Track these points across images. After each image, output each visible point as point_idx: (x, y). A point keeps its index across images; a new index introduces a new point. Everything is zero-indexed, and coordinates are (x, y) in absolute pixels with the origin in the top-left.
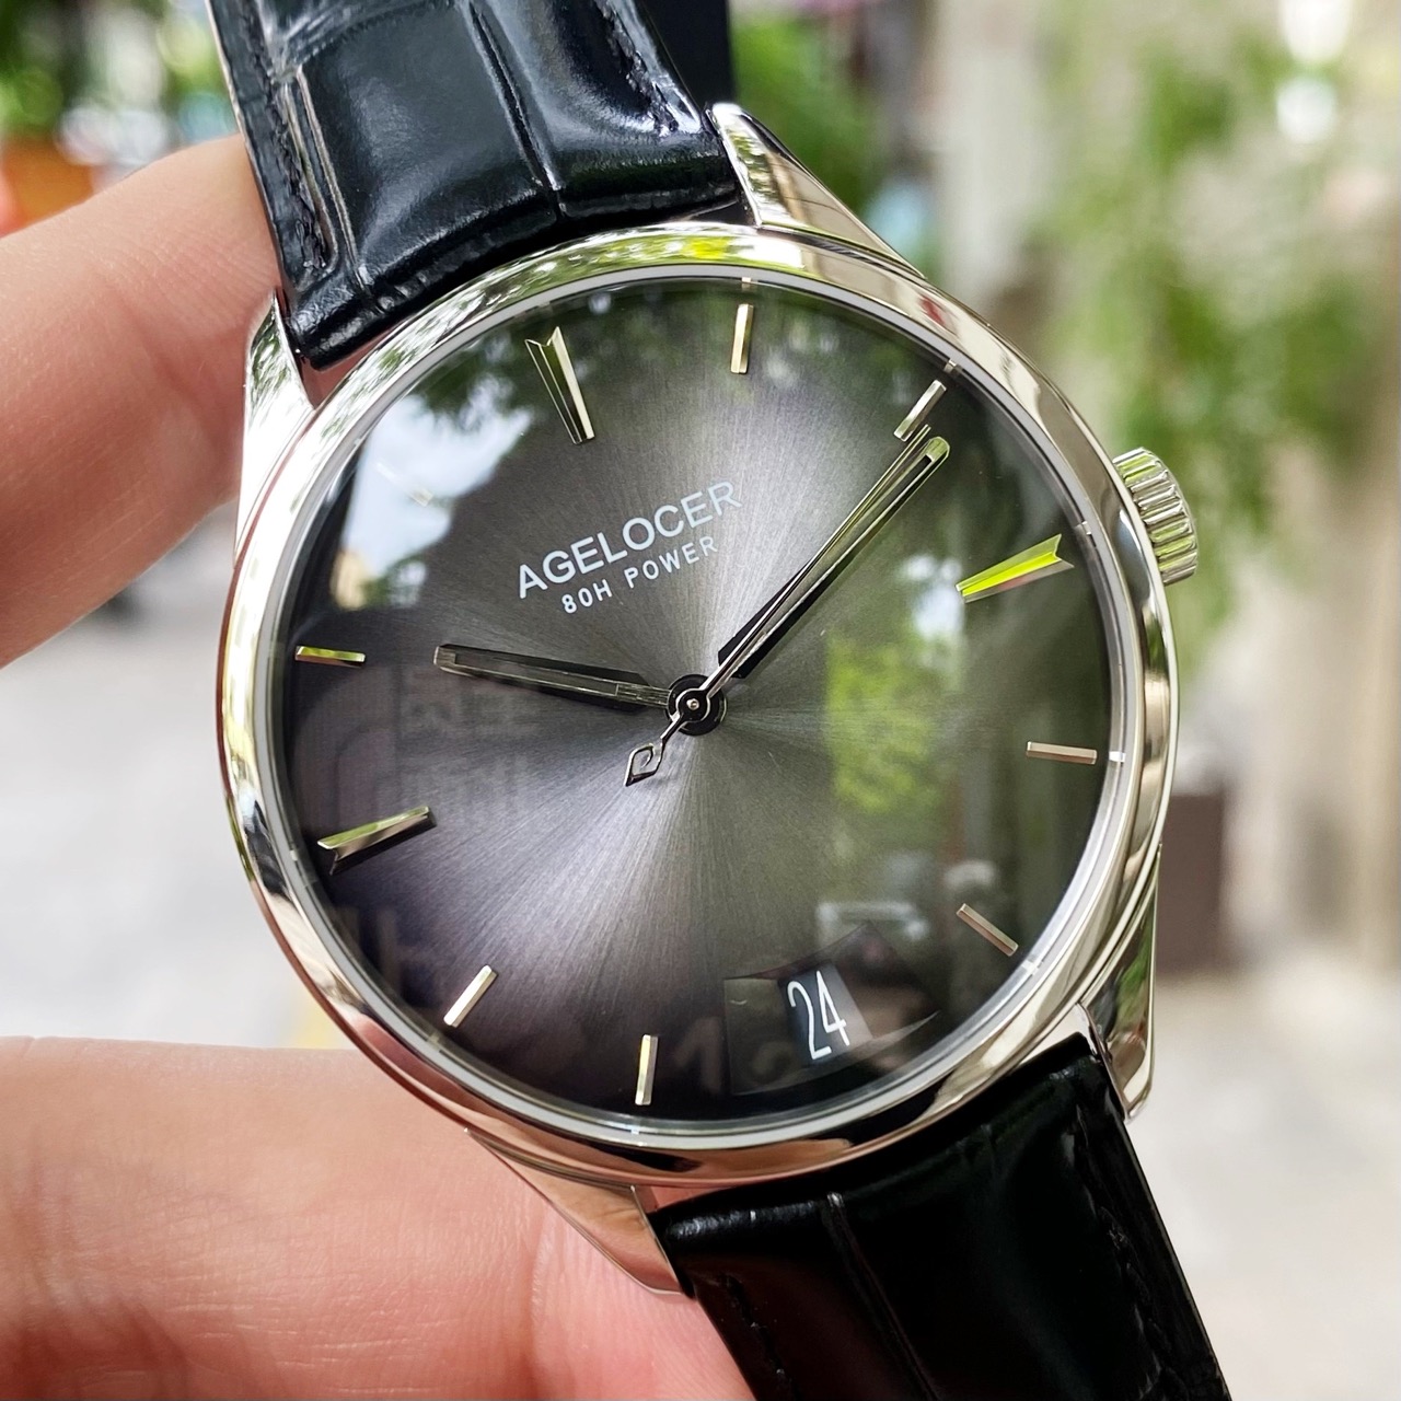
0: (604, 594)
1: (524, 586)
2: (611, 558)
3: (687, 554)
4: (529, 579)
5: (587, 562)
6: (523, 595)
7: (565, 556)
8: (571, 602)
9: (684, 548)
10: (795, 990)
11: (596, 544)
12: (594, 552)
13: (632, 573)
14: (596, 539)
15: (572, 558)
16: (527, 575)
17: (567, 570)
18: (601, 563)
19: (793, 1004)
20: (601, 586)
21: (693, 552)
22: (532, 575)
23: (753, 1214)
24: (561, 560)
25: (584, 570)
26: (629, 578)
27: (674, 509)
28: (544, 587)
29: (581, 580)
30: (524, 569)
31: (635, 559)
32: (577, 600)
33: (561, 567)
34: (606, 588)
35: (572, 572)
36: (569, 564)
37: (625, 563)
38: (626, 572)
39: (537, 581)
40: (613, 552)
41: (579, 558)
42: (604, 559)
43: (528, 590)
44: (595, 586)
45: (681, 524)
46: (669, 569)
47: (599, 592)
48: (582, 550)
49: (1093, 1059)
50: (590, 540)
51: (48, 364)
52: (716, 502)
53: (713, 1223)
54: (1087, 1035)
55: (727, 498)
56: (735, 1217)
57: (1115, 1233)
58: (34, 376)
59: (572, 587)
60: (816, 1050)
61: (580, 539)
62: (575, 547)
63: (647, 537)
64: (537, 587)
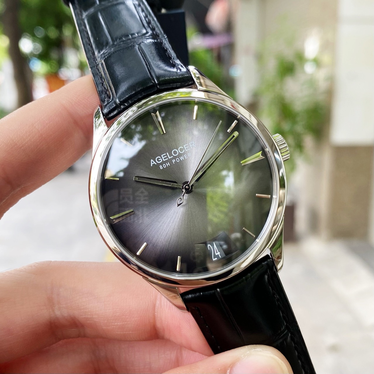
0: (168, 165)
1: (152, 164)
2: (169, 158)
3: (185, 157)
4: (153, 162)
5: (165, 159)
6: (152, 166)
7: (160, 157)
8: (161, 167)
9: (184, 155)
10: (209, 246)
11: (167, 155)
12: (166, 156)
13: (174, 161)
15: (161, 158)
17: (160, 160)
18: (167, 159)
19: (209, 249)
20: (168, 163)
21: (186, 156)
22: (153, 161)
23: (201, 293)
24: (159, 158)
25: (164, 160)
26: (173, 162)
27: (182, 148)
28: (156, 164)
29: (164, 162)
30: (152, 160)
31: (175, 158)
32: (163, 166)
33: (159, 160)
34: (169, 164)
35: (162, 161)
36: (161, 159)
37: (173, 159)
38: (173, 160)
39: (154, 163)
40: (170, 157)
41: (163, 158)
42: (168, 158)
43: (153, 165)
44: (166, 163)
45: (184, 150)
46: (182, 160)
47: (167, 165)
49: (271, 259)
50: (165, 154)
51: (51, 123)
52: (191, 146)
53: (193, 295)
54: (270, 255)
55: (193, 145)
56: (198, 294)
57: (276, 296)
58: (48, 125)
59: (162, 164)
60: (214, 258)
61: (163, 154)
62: (162, 156)
63: (177, 153)
64: (154, 164)
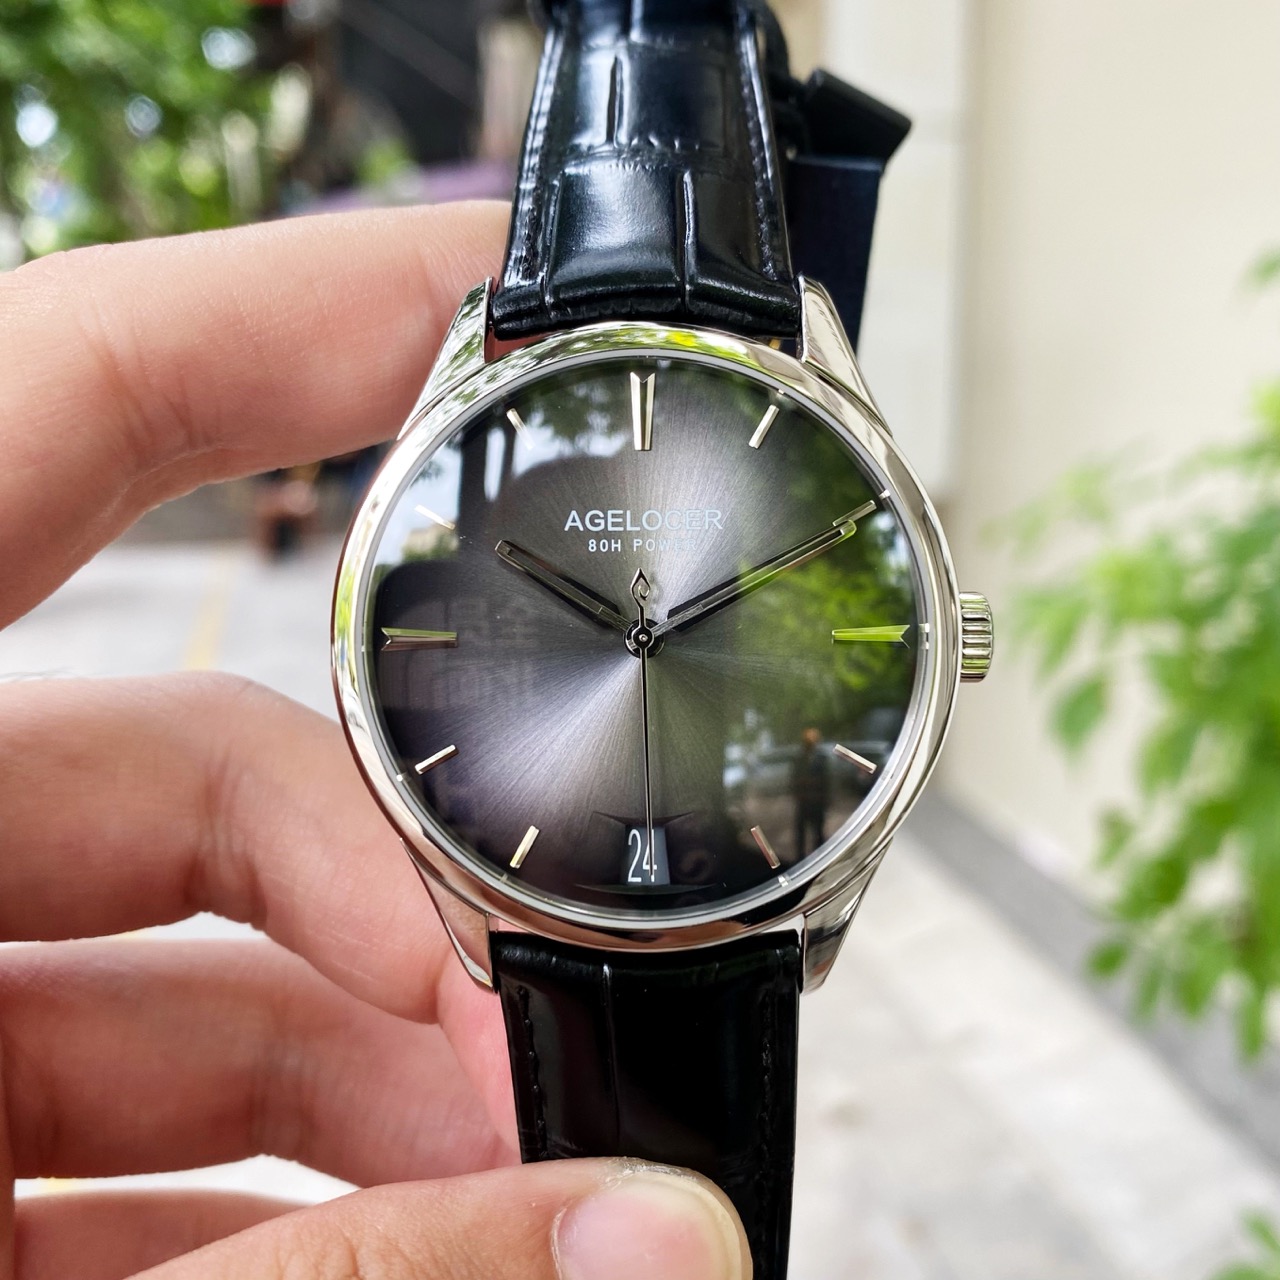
0: (616, 548)
1: (569, 524)
2: (629, 528)
3: (676, 545)
4: (574, 521)
5: (614, 524)
6: (566, 529)
7: (602, 515)
8: (594, 545)
10: (634, 836)
11: (623, 516)
12: (620, 520)
13: (638, 542)
14: (625, 514)
15: (605, 518)
16: (574, 518)
17: (599, 524)
18: (621, 529)
19: (630, 843)
20: (616, 543)
22: (577, 518)
23: (554, 959)
24: (598, 517)
25: (610, 528)
26: (635, 545)
28: (581, 529)
29: (606, 534)
30: (574, 513)
31: (644, 534)
32: (598, 545)
33: (597, 521)
34: (619, 546)
35: (602, 527)
36: (602, 522)
37: (637, 535)
38: (635, 541)
39: (578, 524)
40: (632, 526)
41: (610, 520)
43: (571, 527)
44: (613, 541)
46: (662, 550)
47: (613, 546)
48: (614, 516)
49: (798, 950)
52: (707, 520)
53: (528, 955)
54: (800, 934)
55: (715, 520)
56: (543, 956)
57: (767, 1056)
59: (598, 536)
60: (633, 876)
62: (610, 513)
63: (656, 524)
64: (577, 527)
